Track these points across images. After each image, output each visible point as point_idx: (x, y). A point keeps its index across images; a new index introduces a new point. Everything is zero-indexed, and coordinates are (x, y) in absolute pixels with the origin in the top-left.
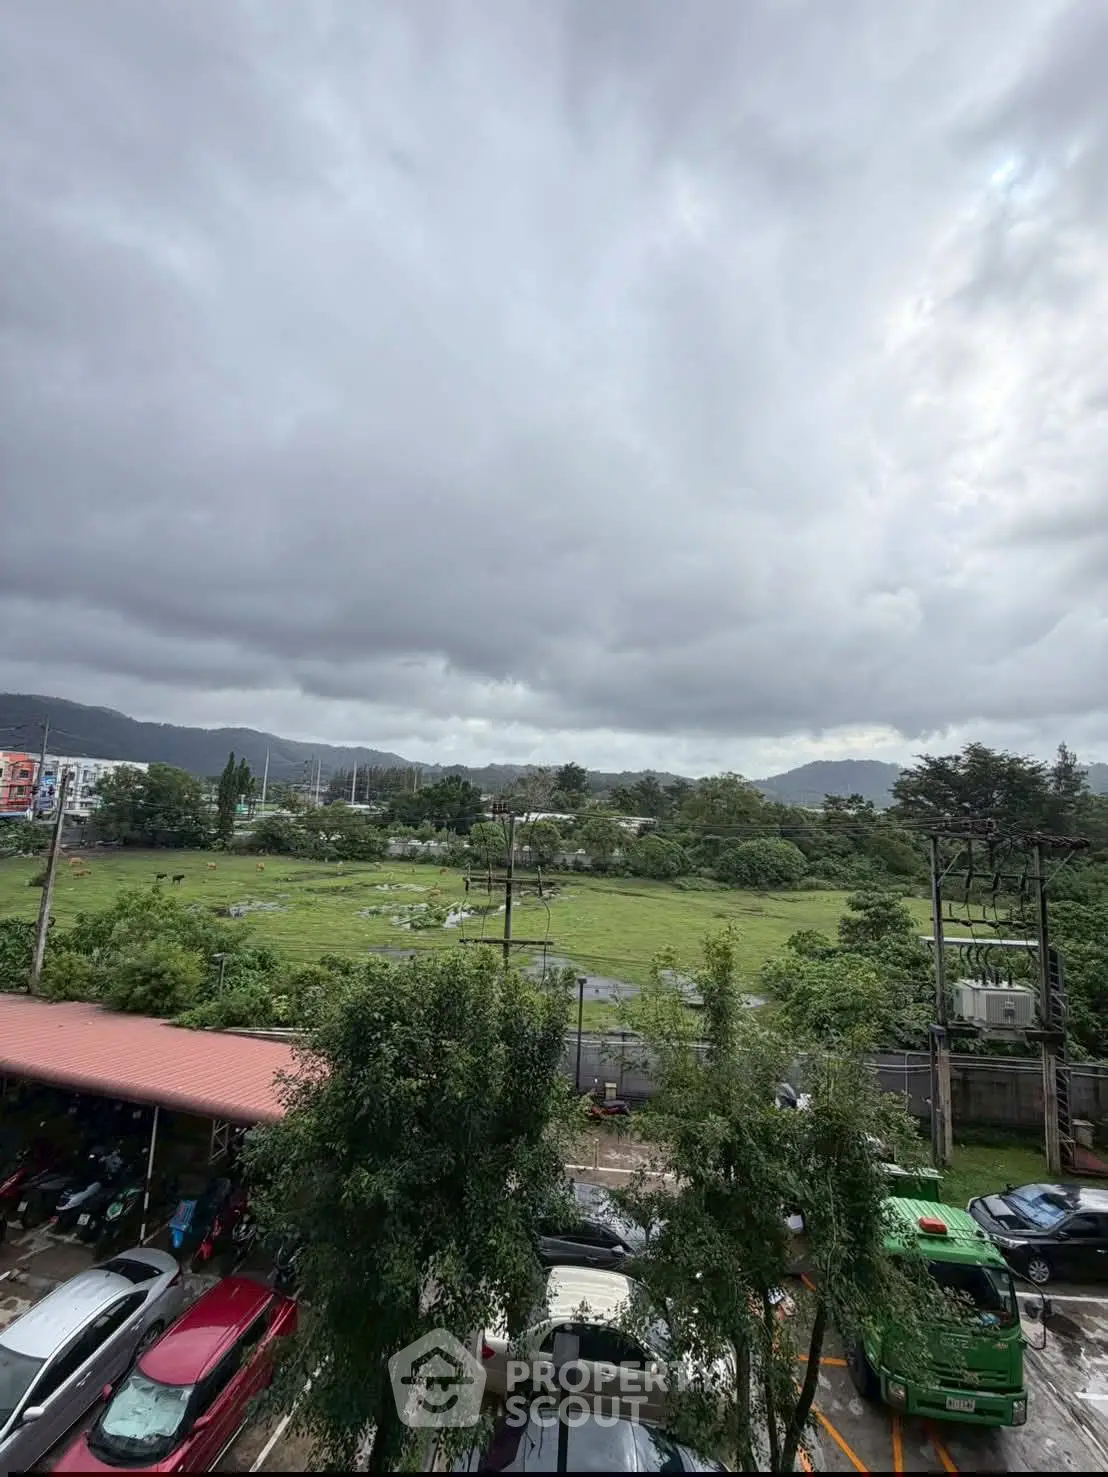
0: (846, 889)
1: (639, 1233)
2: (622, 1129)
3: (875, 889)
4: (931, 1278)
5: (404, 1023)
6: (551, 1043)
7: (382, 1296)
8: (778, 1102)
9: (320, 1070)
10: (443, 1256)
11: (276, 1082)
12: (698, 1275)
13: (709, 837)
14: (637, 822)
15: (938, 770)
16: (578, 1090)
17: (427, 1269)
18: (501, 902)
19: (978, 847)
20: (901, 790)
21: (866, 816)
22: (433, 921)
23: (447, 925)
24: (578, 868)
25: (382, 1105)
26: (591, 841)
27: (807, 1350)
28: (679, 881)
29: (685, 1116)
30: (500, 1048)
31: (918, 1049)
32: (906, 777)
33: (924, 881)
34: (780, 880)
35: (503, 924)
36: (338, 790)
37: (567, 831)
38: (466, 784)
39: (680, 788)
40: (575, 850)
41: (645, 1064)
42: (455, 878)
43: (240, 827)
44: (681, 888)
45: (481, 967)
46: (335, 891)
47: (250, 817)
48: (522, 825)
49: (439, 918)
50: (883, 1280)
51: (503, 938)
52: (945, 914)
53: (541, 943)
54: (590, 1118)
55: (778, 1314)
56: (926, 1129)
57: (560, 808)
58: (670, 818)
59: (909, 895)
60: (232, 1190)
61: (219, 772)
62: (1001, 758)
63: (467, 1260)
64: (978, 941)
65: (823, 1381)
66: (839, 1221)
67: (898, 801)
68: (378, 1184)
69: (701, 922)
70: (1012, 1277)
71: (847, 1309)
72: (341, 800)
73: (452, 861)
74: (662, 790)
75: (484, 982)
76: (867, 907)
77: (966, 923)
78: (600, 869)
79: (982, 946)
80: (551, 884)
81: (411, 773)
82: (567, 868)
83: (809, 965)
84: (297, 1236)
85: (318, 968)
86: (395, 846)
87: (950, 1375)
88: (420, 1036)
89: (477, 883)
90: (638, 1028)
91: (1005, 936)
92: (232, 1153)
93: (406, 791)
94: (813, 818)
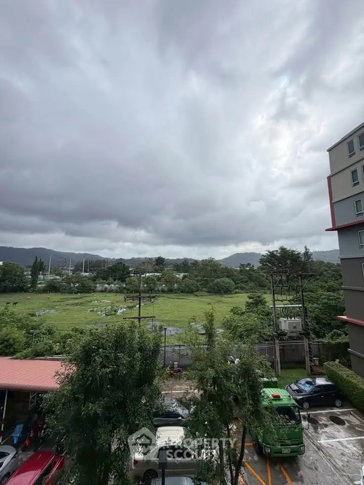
0: (247, 292)
1: (186, 412)
2: (180, 378)
3: (255, 292)
4: (276, 412)
5: (104, 349)
6: (156, 351)
7: (98, 448)
8: (229, 362)
9: (73, 369)
10: (119, 430)
11: (55, 375)
12: (206, 423)
13: (205, 278)
14: (182, 275)
15: (272, 255)
16: (165, 366)
17: (113, 436)
18: (137, 304)
19: (284, 278)
20: (262, 261)
21: (252, 270)
22: (113, 313)
23: (118, 313)
24: (163, 291)
25: (96, 379)
26: (167, 282)
27: (241, 442)
28: (196, 294)
29: (201, 370)
30: (138, 354)
31: (270, 341)
32: (263, 257)
33: (269, 289)
34: (227, 291)
35: (138, 311)
36: (78, 268)
37: (159, 279)
38: (124, 265)
39: (195, 263)
40: (162, 285)
41: (187, 354)
42: (121, 297)
43: (40, 283)
44: (196, 295)
45: (131, 327)
46: (77, 304)
47: (44, 279)
48: (144, 278)
49: (115, 311)
50: (262, 415)
51: (138, 316)
52: (276, 299)
53: (151, 317)
54: (170, 375)
55: (231, 432)
56: (273, 366)
57: (156, 271)
58: (193, 273)
59: (265, 293)
60: (38, 418)
61: (32, 263)
62: (289, 251)
63: (129, 430)
64: (285, 306)
65: (246, 451)
66: (249, 398)
67: (261, 265)
68: (95, 407)
69: (203, 306)
70: (299, 408)
71: (252, 426)
72: (78, 272)
73: (120, 291)
74: (190, 264)
75: (132, 332)
76: (253, 298)
77: (281, 301)
78: (171, 291)
79: (286, 308)
80: (154, 297)
81: (105, 261)
82: (159, 291)
83: (237, 317)
84: (64, 431)
85: (71, 332)
86: (99, 287)
87: (282, 442)
88: (110, 353)
89: (129, 298)
90: (185, 343)
91: (293, 304)
92: (38, 404)
93: (103, 268)
94: (236, 271)
